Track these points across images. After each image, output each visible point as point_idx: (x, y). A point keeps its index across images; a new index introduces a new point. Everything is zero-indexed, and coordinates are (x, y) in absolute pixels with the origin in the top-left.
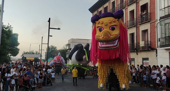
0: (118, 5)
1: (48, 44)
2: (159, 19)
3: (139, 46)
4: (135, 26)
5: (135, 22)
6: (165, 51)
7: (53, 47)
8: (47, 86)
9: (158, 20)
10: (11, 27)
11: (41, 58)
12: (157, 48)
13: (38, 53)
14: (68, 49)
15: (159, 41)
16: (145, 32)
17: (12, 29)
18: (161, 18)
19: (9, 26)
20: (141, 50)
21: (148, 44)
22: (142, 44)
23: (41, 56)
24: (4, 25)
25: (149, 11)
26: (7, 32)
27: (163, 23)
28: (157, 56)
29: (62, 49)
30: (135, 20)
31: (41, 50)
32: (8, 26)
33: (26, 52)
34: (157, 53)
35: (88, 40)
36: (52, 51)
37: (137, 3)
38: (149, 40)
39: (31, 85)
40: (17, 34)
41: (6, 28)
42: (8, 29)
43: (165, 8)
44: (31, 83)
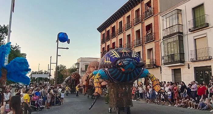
0: (125, 25)
1: (57, 63)
2: (162, 38)
3: (146, 64)
4: (141, 45)
5: (141, 42)
6: (168, 68)
7: (62, 66)
8: (56, 105)
9: (162, 40)
10: (19, 47)
11: (50, 78)
12: (161, 66)
13: (47, 72)
14: (77, 68)
15: (163, 59)
16: (150, 50)
17: (20, 49)
18: (164, 38)
19: (17, 46)
20: (147, 67)
21: (153, 62)
22: (148, 62)
23: (50, 75)
24: (11, 45)
25: (153, 31)
26: (14, 52)
27: (166, 42)
28: (161, 73)
29: (71, 68)
30: (141, 39)
31: (50, 69)
32: (15, 46)
33: (35, 71)
34: (161, 70)
35: (97, 58)
36: (61, 70)
37: (143, 23)
38: (154, 58)
39: (39, 105)
40: (25, 54)
41: (14, 48)
42: (15, 49)
43: (167, 28)
44: (40, 103)
